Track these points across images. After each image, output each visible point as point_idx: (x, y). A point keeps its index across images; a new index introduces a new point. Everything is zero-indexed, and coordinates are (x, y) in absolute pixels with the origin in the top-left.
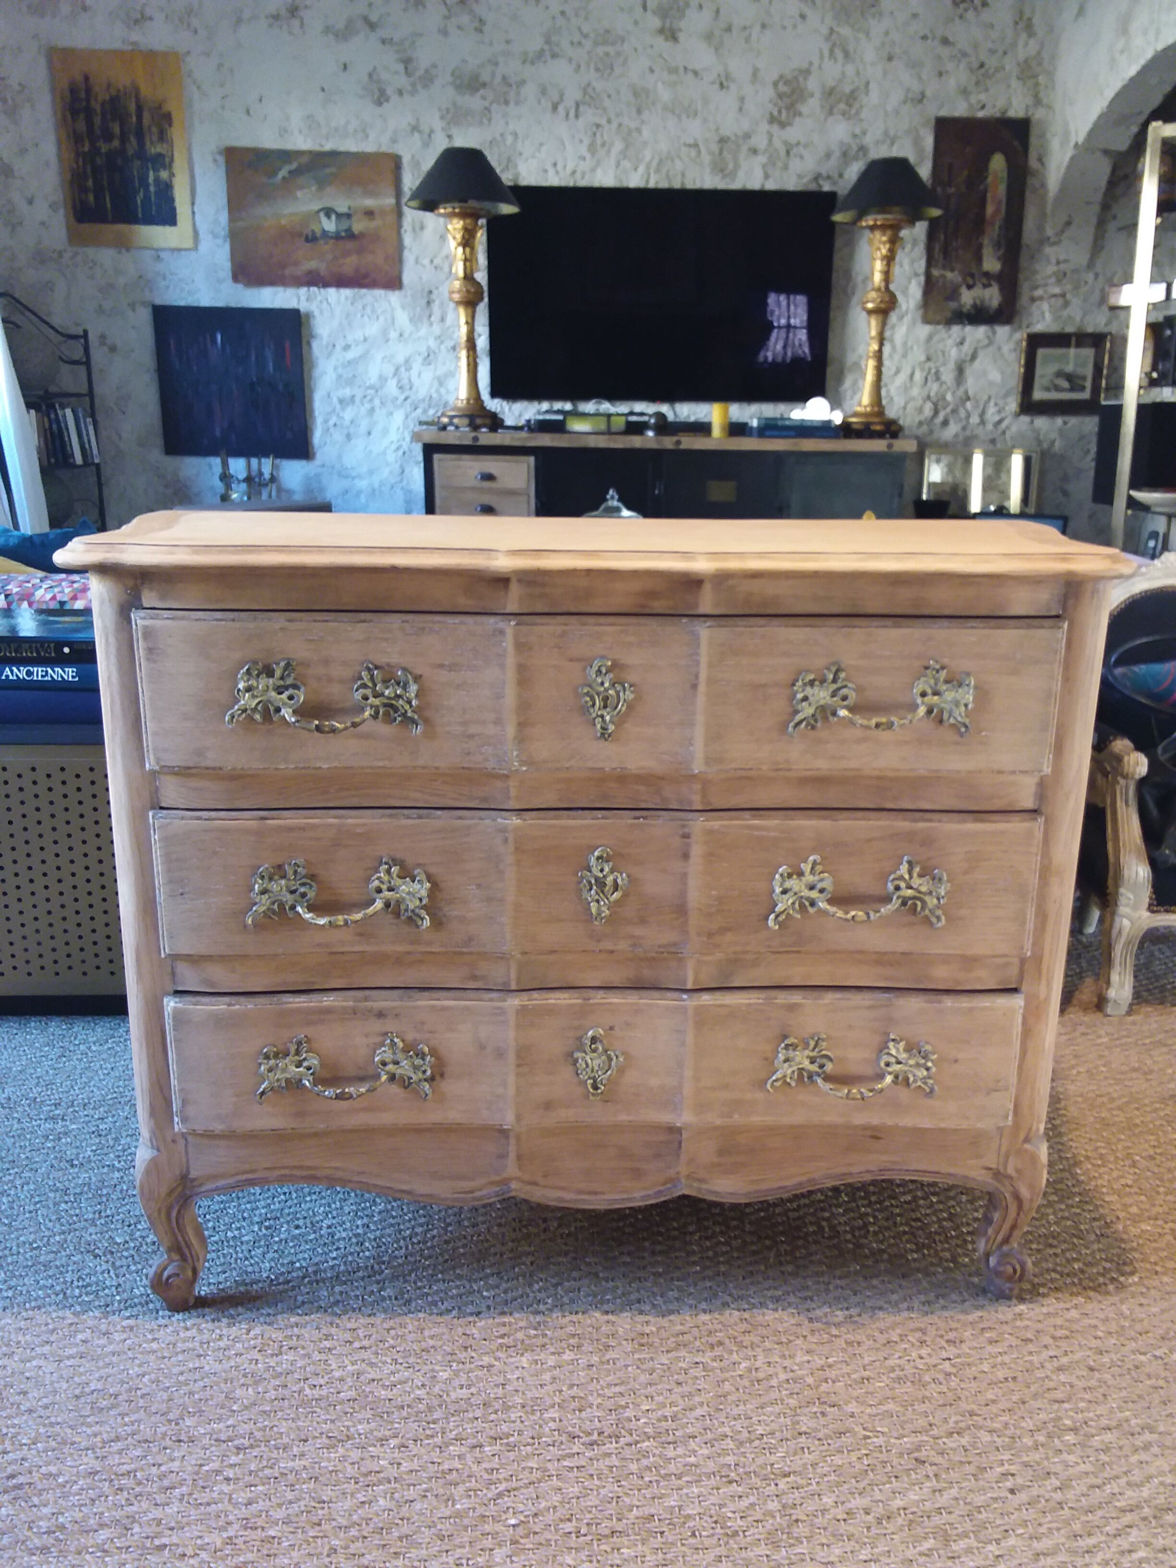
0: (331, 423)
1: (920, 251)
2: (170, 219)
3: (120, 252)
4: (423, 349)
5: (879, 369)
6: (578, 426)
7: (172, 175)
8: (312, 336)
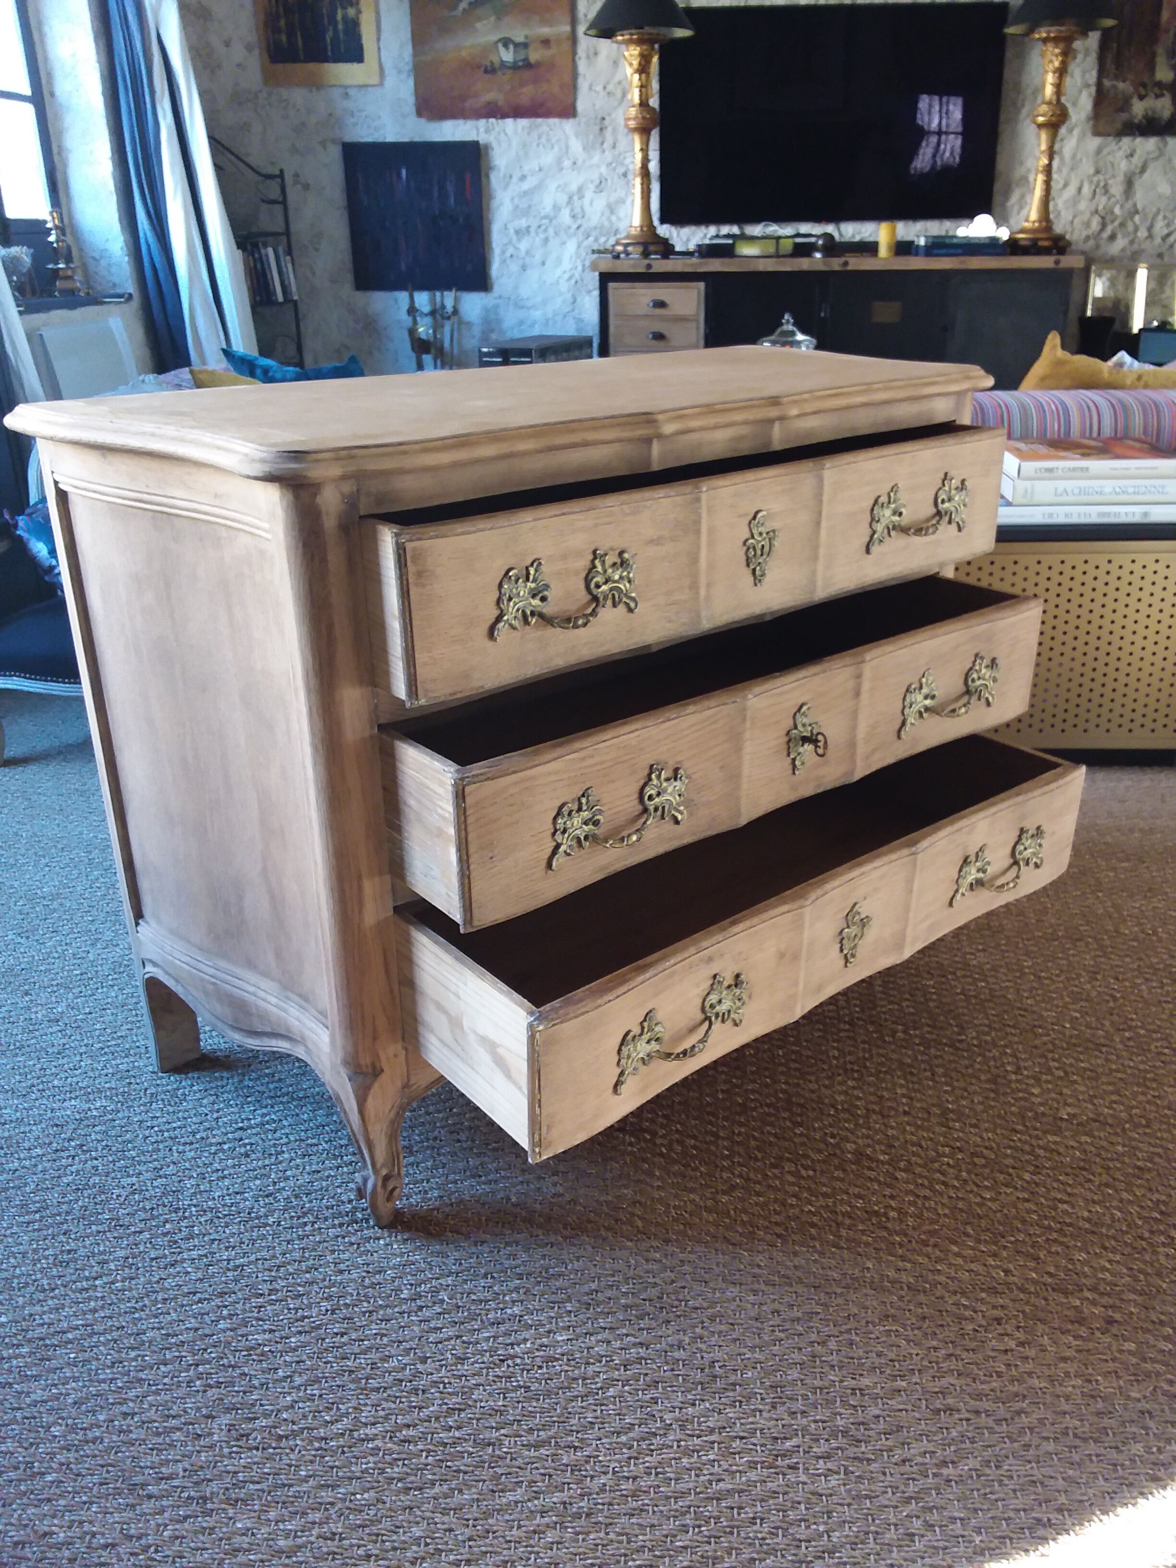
0: (508, 254)
1: (1092, 61)
2: (356, 55)
3: (311, 91)
4: (595, 177)
5: (1048, 183)
6: (747, 250)
7: (359, 12)
8: (490, 168)
